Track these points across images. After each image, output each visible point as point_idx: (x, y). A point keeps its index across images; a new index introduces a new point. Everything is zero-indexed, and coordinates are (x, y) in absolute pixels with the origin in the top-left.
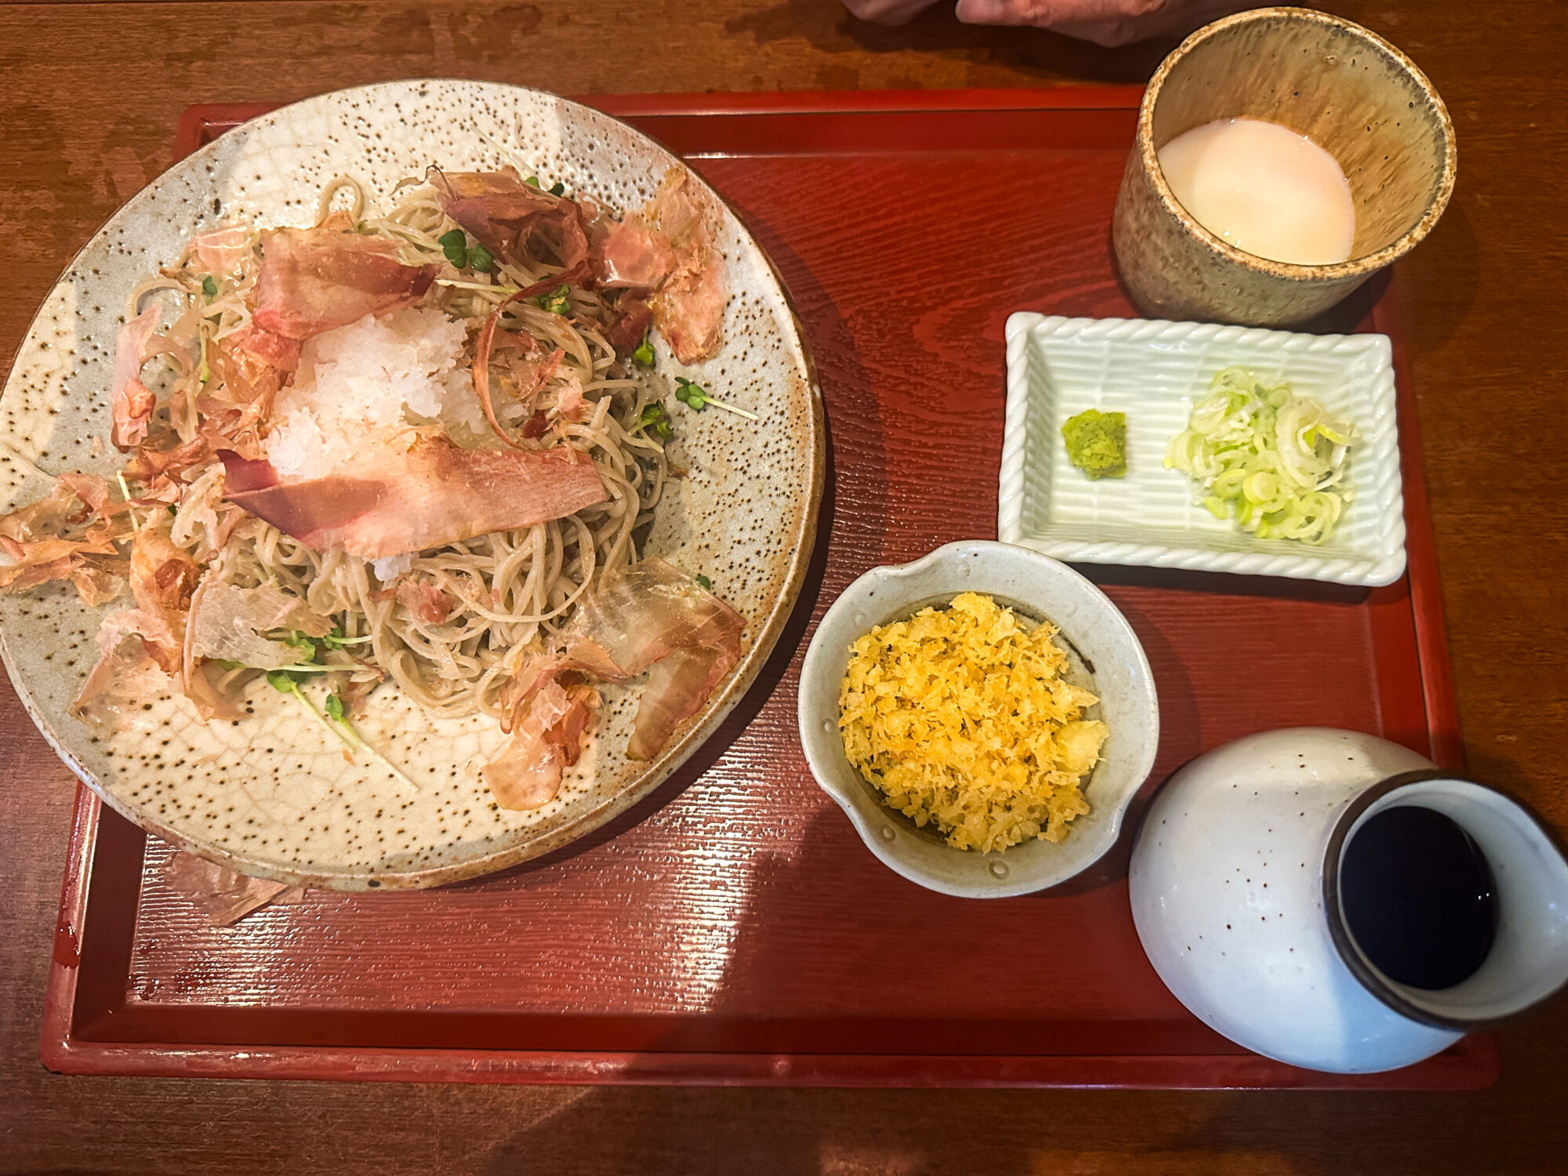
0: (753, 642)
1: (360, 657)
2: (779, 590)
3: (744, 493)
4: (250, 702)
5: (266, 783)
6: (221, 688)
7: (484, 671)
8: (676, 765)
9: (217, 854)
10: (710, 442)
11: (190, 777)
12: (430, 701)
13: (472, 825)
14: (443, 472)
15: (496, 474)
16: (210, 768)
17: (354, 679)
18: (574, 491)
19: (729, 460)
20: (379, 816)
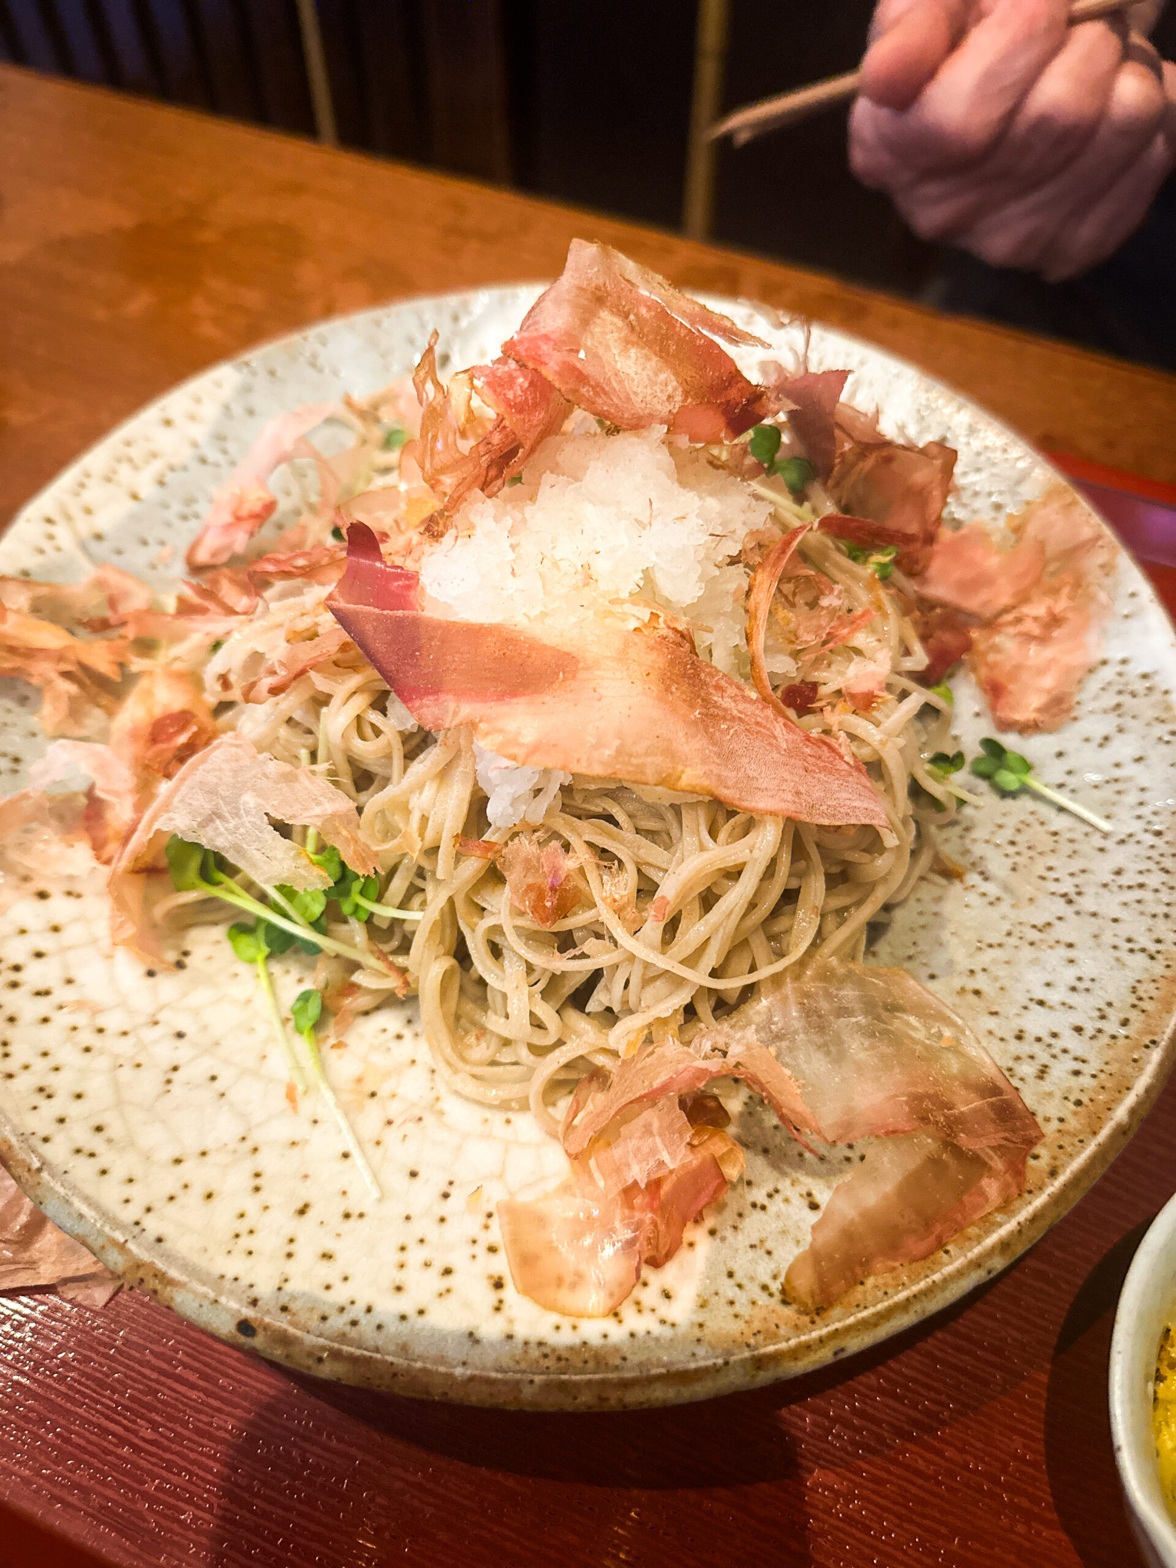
0: (1053, 1173)
1: (386, 948)
2: (1117, 1101)
3: (1063, 932)
4: (186, 954)
5: (149, 1082)
6: (159, 911)
7: (560, 1043)
8: (855, 1344)
9: (22, 1155)
10: (1013, 843)
11: (45, 1020)
12: (454, 1059)
13: (451, 1299)
14: (667, 681)
15: (740, 719)
16: (81, 1019)
17: (358, 978)
18: (845, 795)
19: (1043, 878)
20: (302, 1212)
